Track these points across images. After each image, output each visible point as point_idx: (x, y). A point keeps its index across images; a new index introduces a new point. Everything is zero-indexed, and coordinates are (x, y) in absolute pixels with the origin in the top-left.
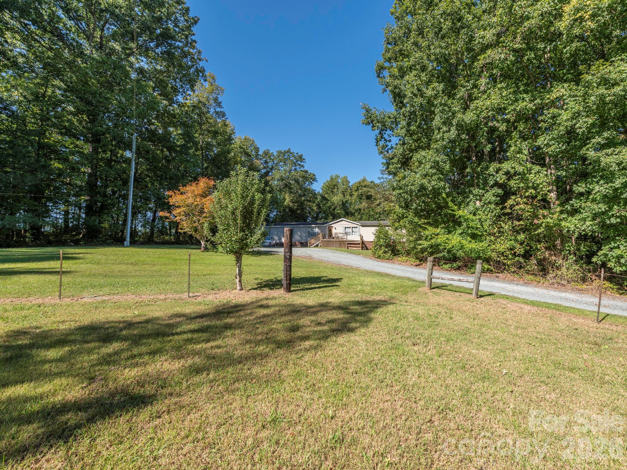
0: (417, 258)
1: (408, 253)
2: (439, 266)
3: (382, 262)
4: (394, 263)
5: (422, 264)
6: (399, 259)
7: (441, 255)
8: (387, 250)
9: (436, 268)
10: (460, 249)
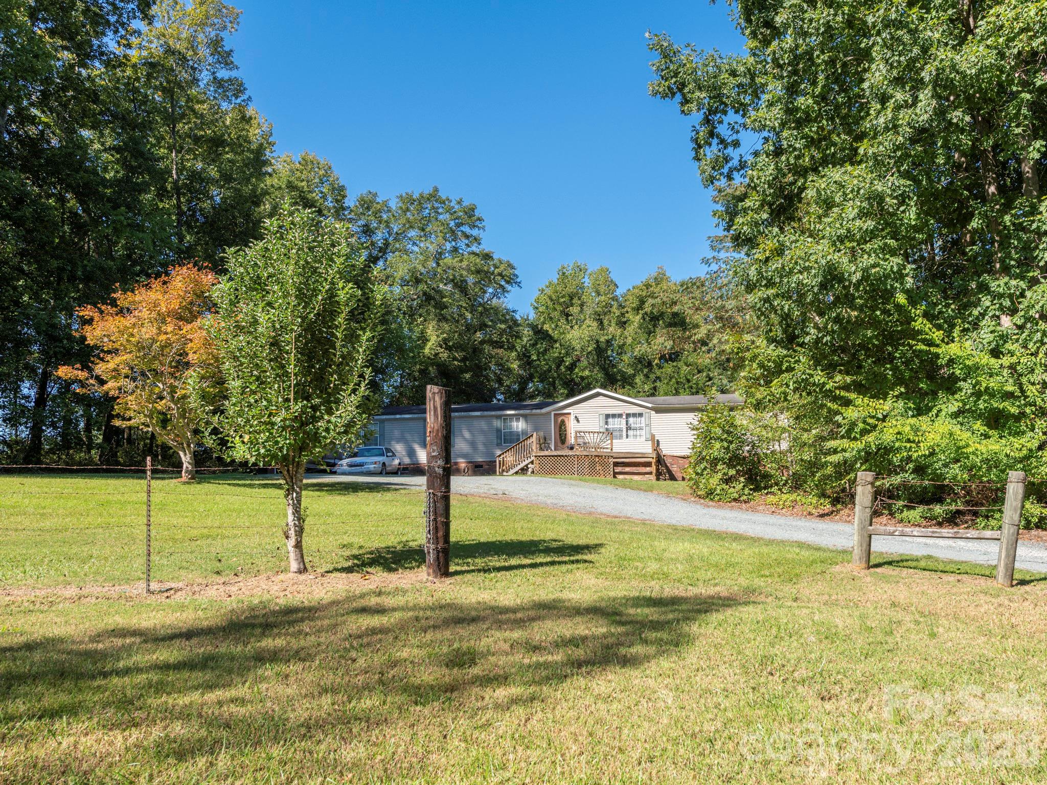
0: (823, 495)
1: (797, 484)
2: (892, 514)
3: (719, 507)
4: (754, 510)
5: (838, 511)
6: (771, 498)
7: (897, 480)
8: (732, 472)
9: (884, 519)
10: (957, 461)
